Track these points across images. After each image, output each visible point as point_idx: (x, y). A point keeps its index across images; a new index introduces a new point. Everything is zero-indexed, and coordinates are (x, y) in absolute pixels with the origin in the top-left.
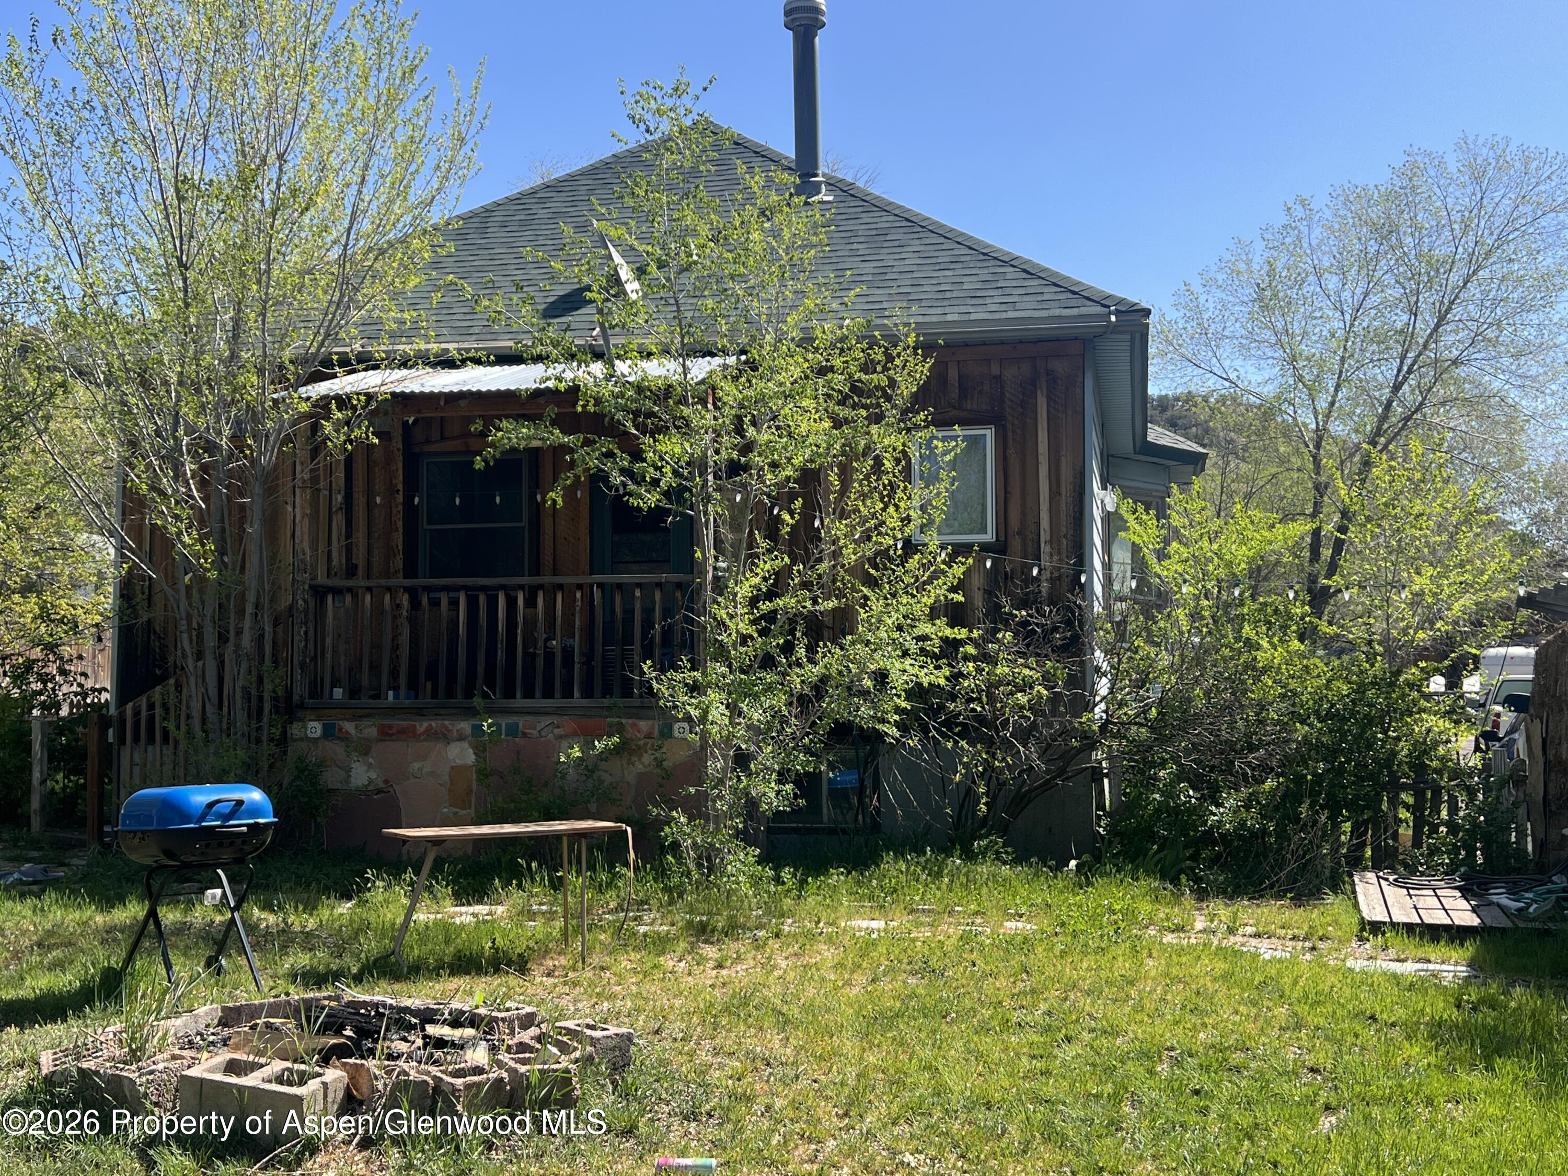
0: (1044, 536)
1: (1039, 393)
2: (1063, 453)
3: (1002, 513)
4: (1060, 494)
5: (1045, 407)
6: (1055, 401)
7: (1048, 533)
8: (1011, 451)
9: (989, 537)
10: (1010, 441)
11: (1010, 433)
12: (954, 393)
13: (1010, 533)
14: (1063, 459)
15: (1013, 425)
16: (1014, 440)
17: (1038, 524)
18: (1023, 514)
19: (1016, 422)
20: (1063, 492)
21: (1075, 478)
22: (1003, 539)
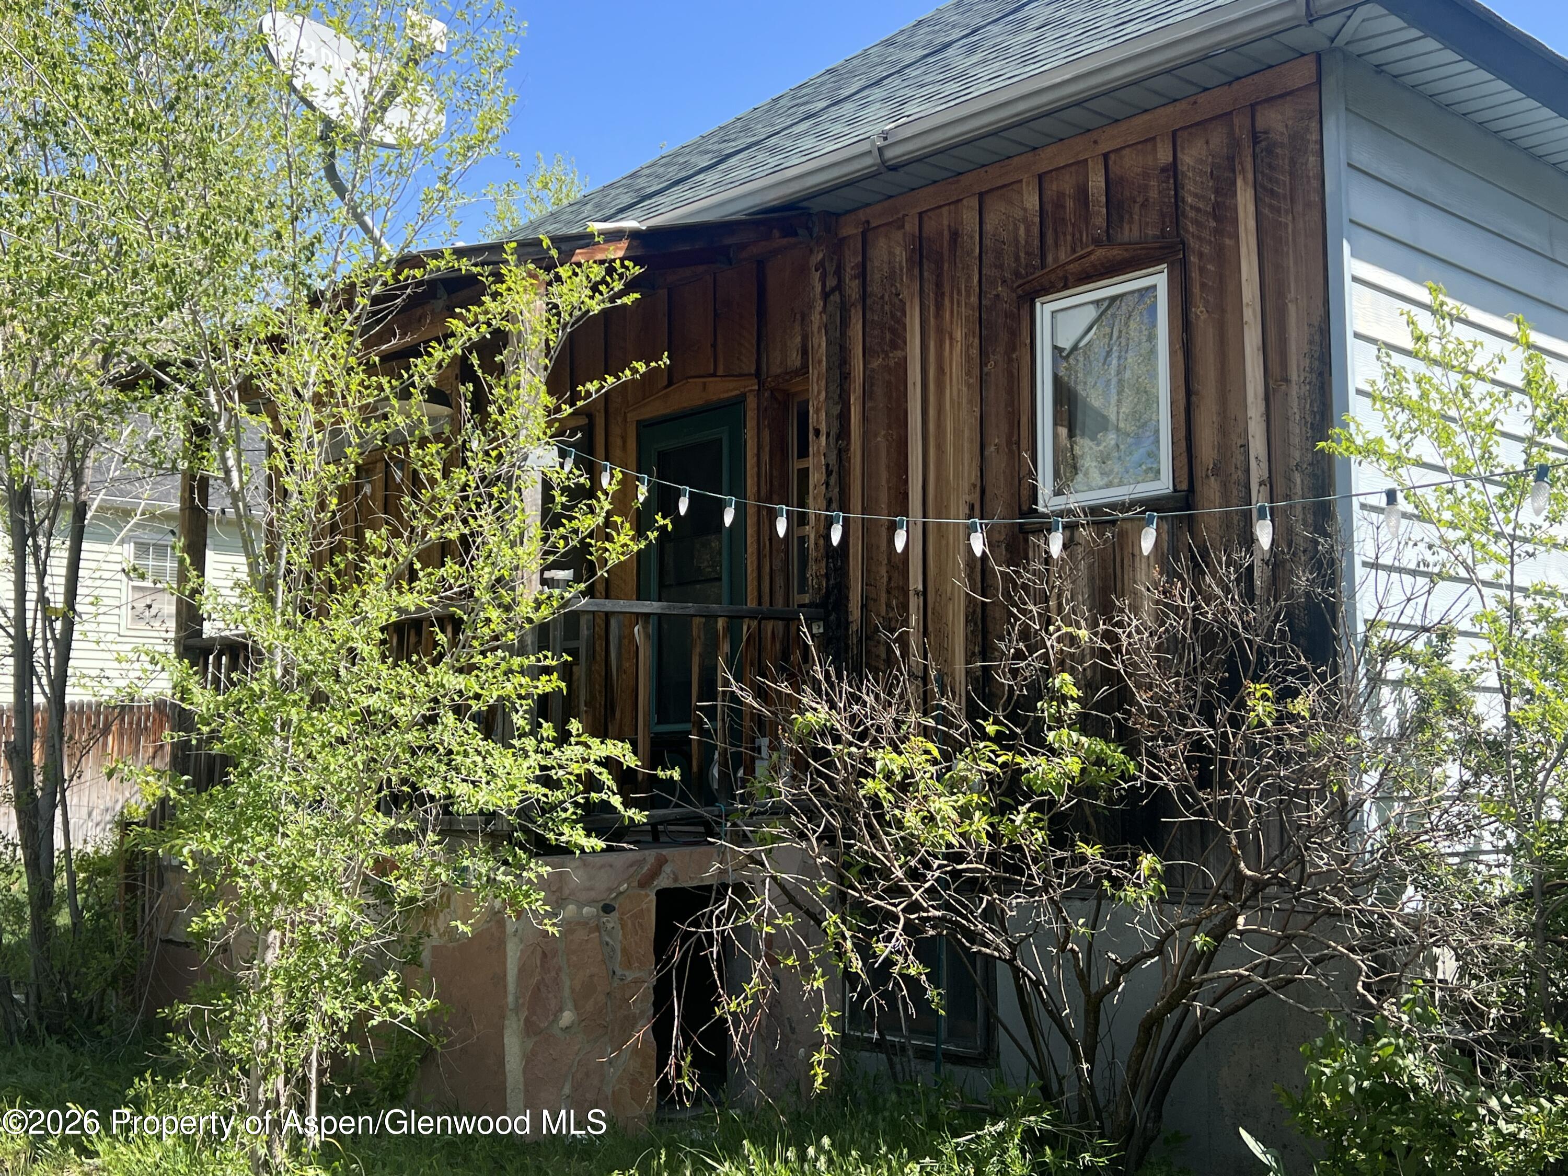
0: (1258, 472)
1: (1239, 182)
2: (1292, 295)
3: (1182, 433)
4: (1287, 380)
5: (1251, 208)
6: (1272, 193)
7: (1264, 465)
8: (1199, 311)
9: (1163, 485)
10: (1196, 290)
11: (1195, 275)
12: (1099, 219)
13: (1199, 472)
14: (1292, 308)
15: (1201, 255)
16: (1203, 285)
17: (1245, 447)
18: (1223, 431)
19: (1206, 250)
20: (1294, 376)
21: (1311, 342)
22: (1184, 486)
